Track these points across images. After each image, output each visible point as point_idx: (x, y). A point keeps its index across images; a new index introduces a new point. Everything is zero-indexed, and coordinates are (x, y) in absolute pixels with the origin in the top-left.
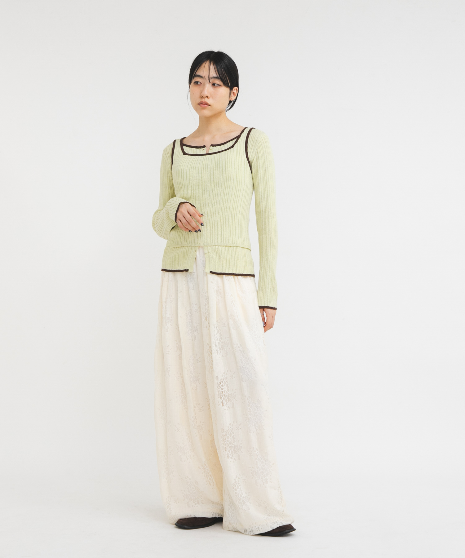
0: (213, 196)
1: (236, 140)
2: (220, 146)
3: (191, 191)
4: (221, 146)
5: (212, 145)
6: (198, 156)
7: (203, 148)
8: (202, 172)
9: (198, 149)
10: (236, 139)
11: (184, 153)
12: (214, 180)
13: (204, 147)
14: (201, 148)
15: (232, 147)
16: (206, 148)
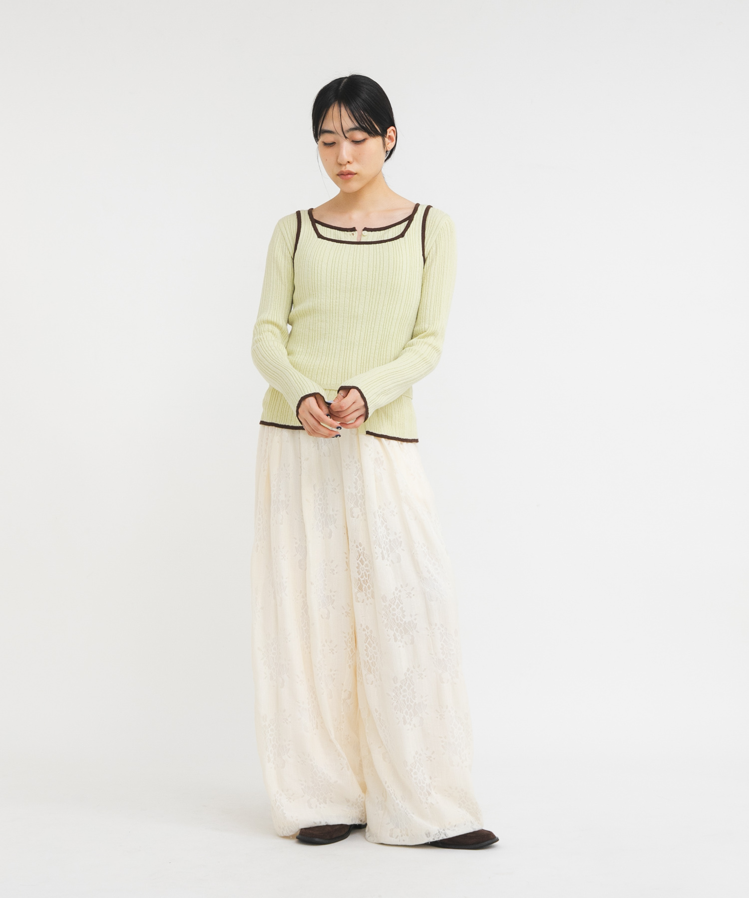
0: (369, 312)
1: (407, 225)
2: (379, 232)
3: (331, 301)
4: (382, 232)
5: (366, 229)
6: (345, 244)
7: (352, 232)
8: (354, 271)
9: (343, 232)
10: (406, 223)
11: (320, 236)
12: (373, 287)
13: (353, 230)
14: (348, 231)
15: (402, 235)
16: (356, 232)
